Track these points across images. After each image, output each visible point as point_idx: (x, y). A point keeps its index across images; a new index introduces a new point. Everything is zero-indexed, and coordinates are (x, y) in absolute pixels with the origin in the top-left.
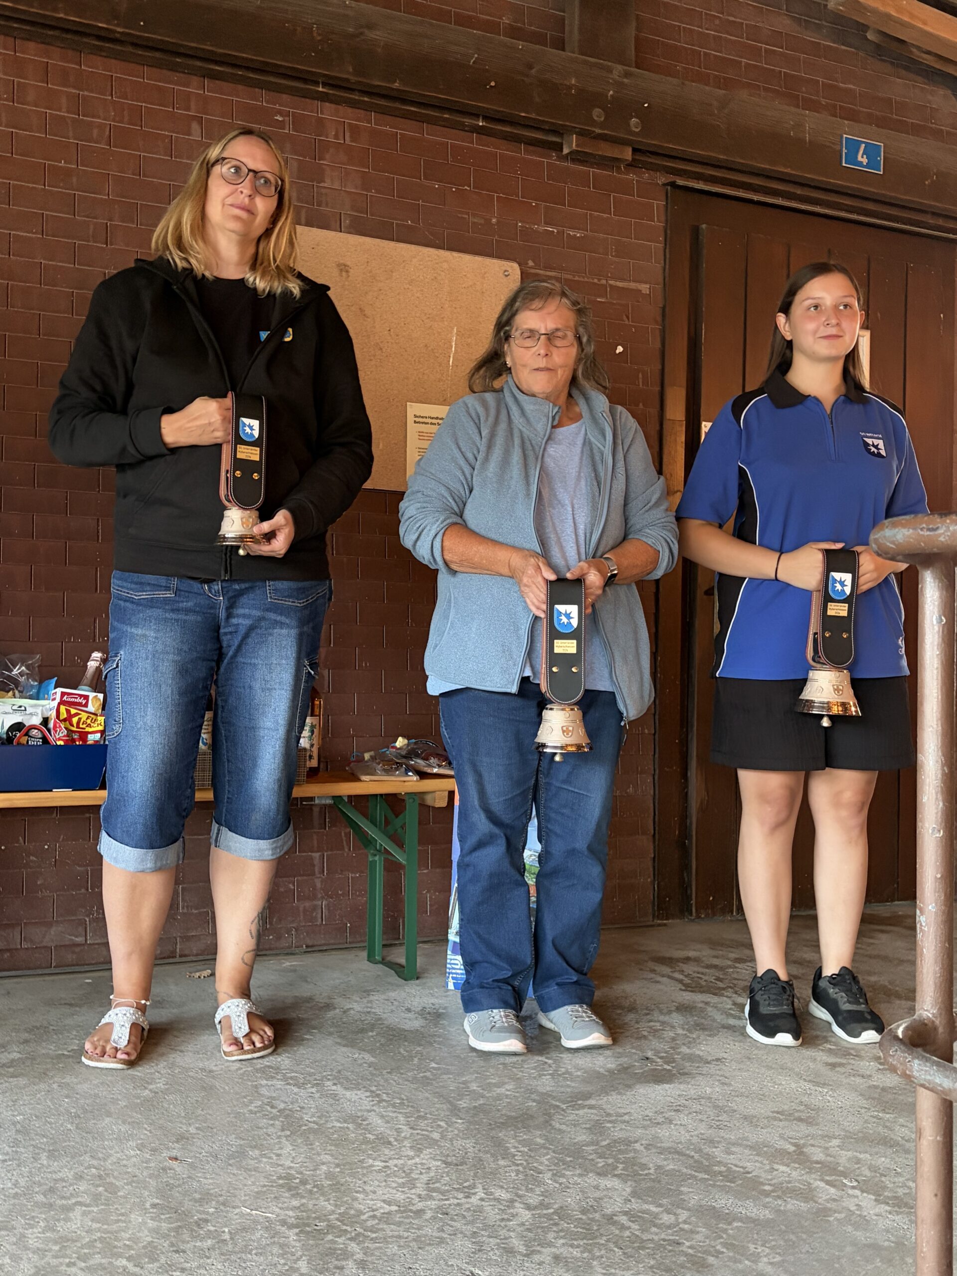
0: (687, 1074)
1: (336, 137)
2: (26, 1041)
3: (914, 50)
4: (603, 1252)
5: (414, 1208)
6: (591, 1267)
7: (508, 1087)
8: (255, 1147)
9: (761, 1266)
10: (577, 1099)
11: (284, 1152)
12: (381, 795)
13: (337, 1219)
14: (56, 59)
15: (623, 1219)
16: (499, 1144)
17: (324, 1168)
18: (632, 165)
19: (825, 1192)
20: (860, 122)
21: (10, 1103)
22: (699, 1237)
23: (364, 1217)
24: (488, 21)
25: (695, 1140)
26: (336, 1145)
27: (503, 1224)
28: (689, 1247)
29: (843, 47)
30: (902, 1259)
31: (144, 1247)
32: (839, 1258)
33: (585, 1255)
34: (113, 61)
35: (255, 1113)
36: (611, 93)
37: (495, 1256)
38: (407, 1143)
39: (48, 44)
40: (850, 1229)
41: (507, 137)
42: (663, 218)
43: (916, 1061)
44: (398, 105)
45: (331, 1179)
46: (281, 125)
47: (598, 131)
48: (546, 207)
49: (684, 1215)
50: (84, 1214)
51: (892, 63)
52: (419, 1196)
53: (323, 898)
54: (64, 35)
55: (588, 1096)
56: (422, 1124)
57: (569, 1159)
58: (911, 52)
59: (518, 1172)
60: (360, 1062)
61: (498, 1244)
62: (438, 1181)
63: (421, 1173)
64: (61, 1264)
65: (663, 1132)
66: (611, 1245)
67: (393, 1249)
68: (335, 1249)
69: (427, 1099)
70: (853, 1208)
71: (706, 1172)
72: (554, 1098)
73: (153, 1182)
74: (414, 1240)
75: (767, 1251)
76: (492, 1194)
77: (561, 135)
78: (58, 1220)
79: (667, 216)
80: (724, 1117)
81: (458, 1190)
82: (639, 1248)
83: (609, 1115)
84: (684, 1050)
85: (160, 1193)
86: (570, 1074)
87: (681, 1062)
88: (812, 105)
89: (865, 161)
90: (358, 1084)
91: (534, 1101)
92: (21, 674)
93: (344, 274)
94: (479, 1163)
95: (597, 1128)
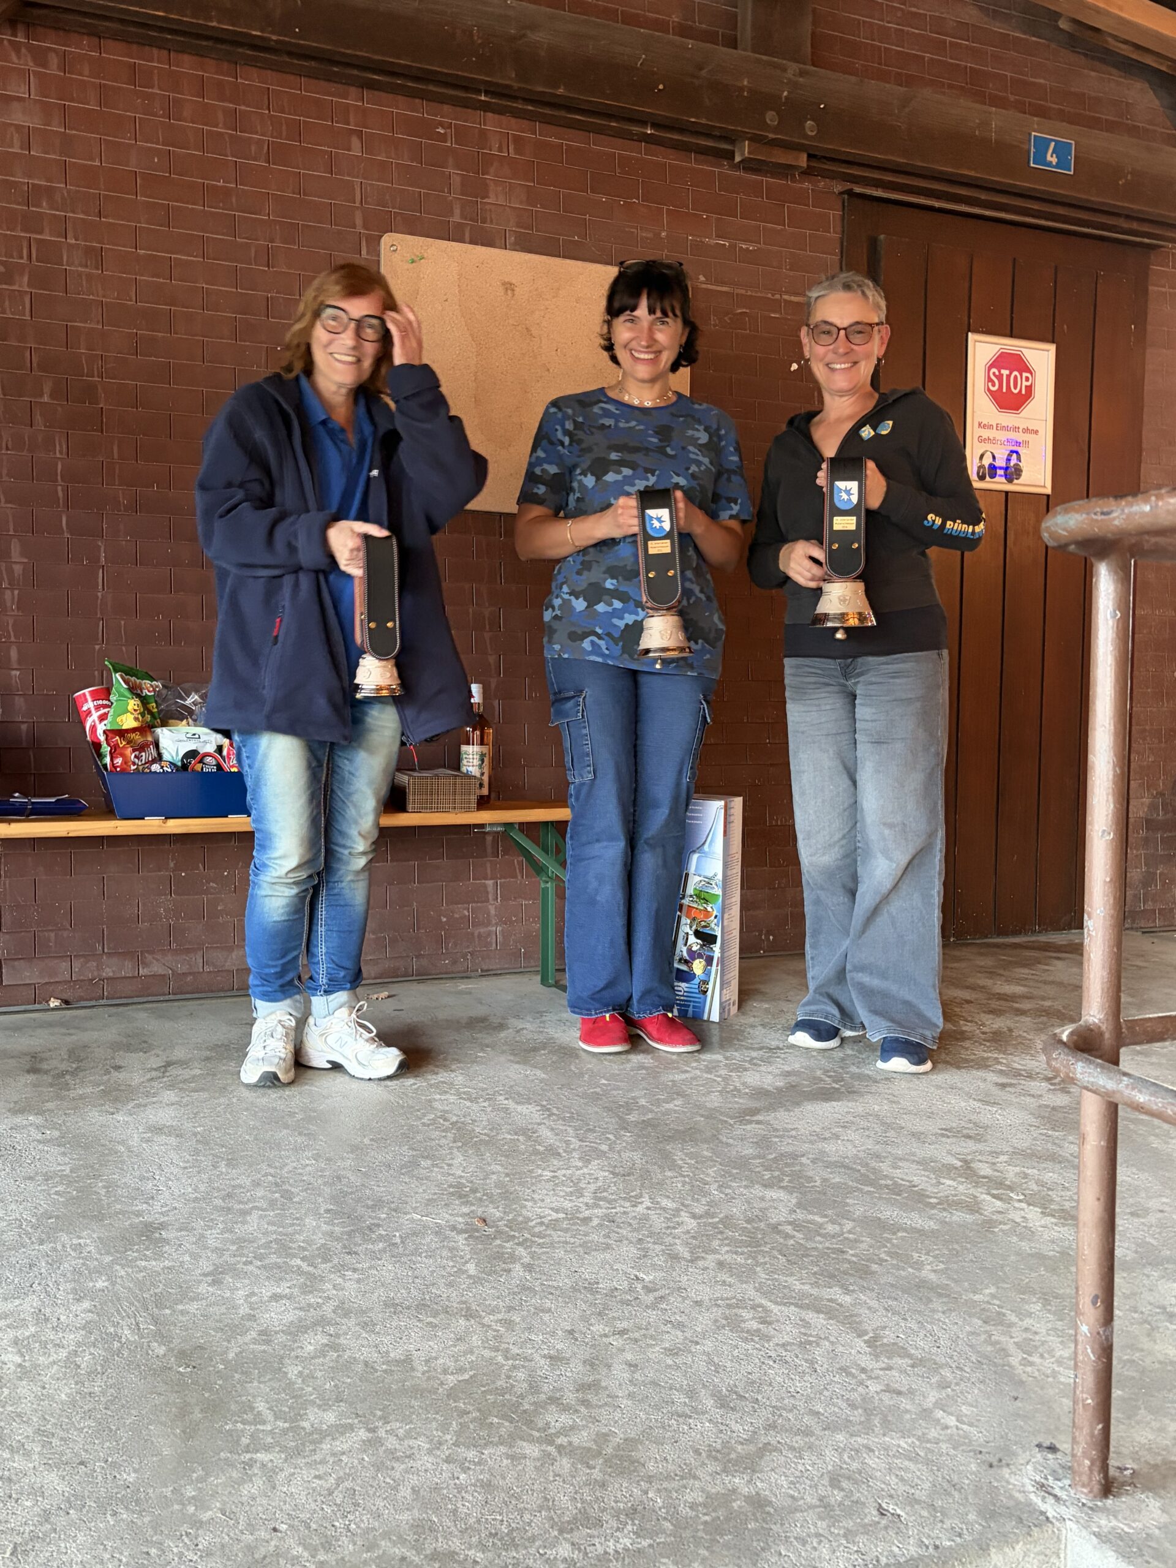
0: (854, 1092)
1: (500, 150)
2: (207, 1059)
3: (1110, 39)
4: (767, 1259)
5: (581, 1216)
6: (755, 1273)
7: (676, 1103)
8: (427, 1157)
9: (924, 1273)
10: (746, 1115)
11: (455, 1162)
12: (552, 822)
13: (506, 1225)
14: (211, 72)
15: (789, 1229)
16: (666, 1156)
17: (494, 1177)
18: (807, 173)
19: (991, 1205)
20: (1050, 118)
21: (192, 1116)
22: (864, 1246)
23: (531, 1224)
24: (657, 19)
25: (861, 1155)
26: (507, 1156)
27: (668, 1232)
28: (853, 1255)
29: (1034, 39)
30: (1066, 1268)
31: (319, 1249)
32: (1002, 1267)
33: (749, 1262)
34: (269, 72)
35: (428, 1125)
36: (785, 94)
37: (660, 1261)
38: (575, 1155)
39: (202, 56)
40: (1015, 1239)
41: (677, 146)
42: (839, 229)
43: (1080, 1064)
44: (563, 113)
45: (499, 1188)
46: (443, 138)
47: (771, 136)
48: (717, 219)
49: (849, 1225)
50: (261, 1217)
51: (1086, 55)
52: (587, 1204)
53: (497, 924)
54: (219, 46)
55: (755, 1112)
56: (591, 1136)
57: (735, 1171)
58: (1107, 42)
59: (684, 1183)
60: (531, 1078)
61: (663, 1251)
62: (605, 1190)
63: (589, 1183)
64: (239, 1262)
65: (830, 1147)
66: (776, 1253)
67: (560, 1253)
68: (503, 1253)
69: (597, 1113)
70: (1018, 1220)
71: (871, 1185)
72: (722, 1114)
73: (327, 1190)
74: (580, 1245)
75: (931, 1259)
76: (658, 1203)
77: (732, 142)
78: (236, 1223)
79: (843, 227)
80: (891, 1134)
81: (624, 1199)
82: (803, 1256)
83: (777, 1130)
84: (854, 1069)
85: (334, 1199)
86: (739, 1091)
87: (850, 1081)
88: (999, 102)
89: (1054, 160)
90: (529, 1098)
91: (702, 1116)
92: (195, 703)
93: (509, 292)
94: (645, 1175)
95: (764, 1143)
